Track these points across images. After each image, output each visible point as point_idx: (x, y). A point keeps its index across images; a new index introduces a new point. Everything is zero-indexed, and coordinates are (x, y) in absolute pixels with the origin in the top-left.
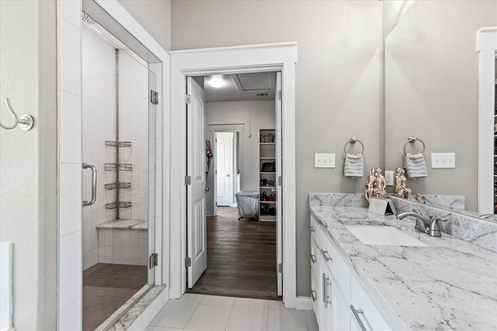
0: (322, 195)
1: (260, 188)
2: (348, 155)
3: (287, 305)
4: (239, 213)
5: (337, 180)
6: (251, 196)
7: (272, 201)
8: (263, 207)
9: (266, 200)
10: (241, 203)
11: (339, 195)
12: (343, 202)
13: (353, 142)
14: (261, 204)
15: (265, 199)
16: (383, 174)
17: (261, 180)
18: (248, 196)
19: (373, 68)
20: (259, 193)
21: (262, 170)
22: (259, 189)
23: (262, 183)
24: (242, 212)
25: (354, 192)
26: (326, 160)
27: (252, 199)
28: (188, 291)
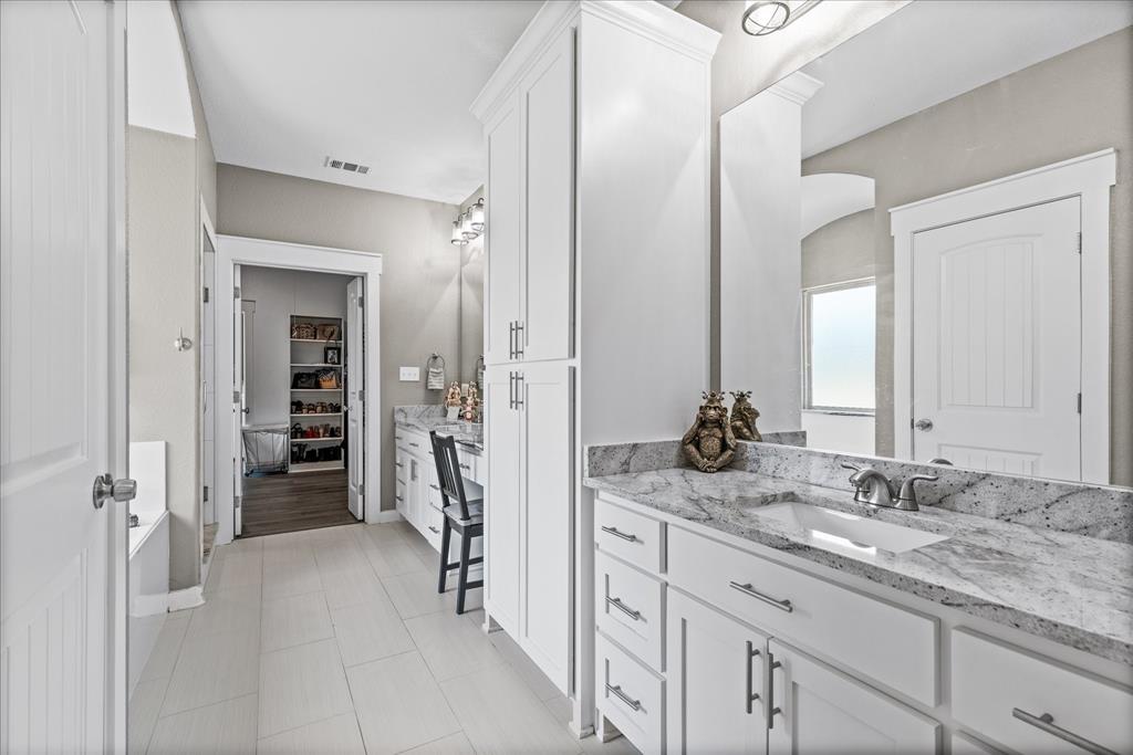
0: (407, 407)
1: (292, 418)
2: (431, 369)
3: (370, 523)
4: (249, 462)
5: (421, 393)
6: (274, 431)
7: (313, 437)
8: (295, 449)
9: (302, 437)
10: (254, 445)
11: (422, 407)
12: (426, 413)
13: (435, 358)
14: (293, 445)
15: (299, 435)
16: (460, 387)
17: (293, 403)
18: (268, 431)
19: (451, 291)
20: (288, 425)
21: (294, 386)
22: (289, 420)
23: (294, 407)
24: (253, 460)
25: (437, 404)
26: (410, 374)
27: (276, 436)
28: (237, 537)
